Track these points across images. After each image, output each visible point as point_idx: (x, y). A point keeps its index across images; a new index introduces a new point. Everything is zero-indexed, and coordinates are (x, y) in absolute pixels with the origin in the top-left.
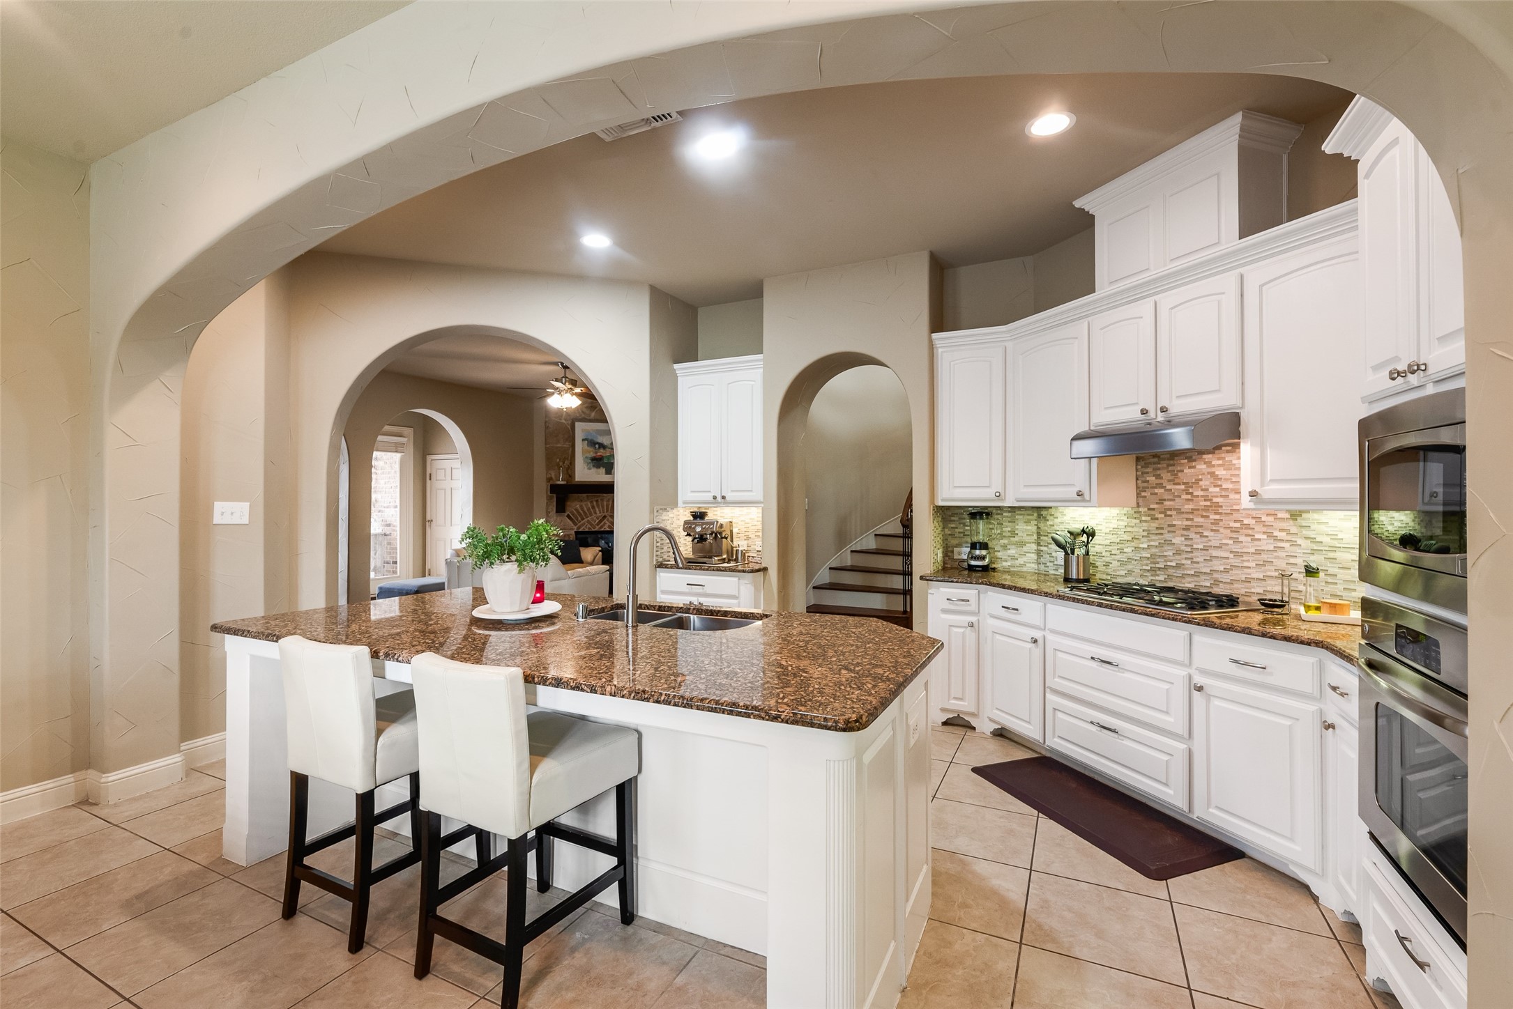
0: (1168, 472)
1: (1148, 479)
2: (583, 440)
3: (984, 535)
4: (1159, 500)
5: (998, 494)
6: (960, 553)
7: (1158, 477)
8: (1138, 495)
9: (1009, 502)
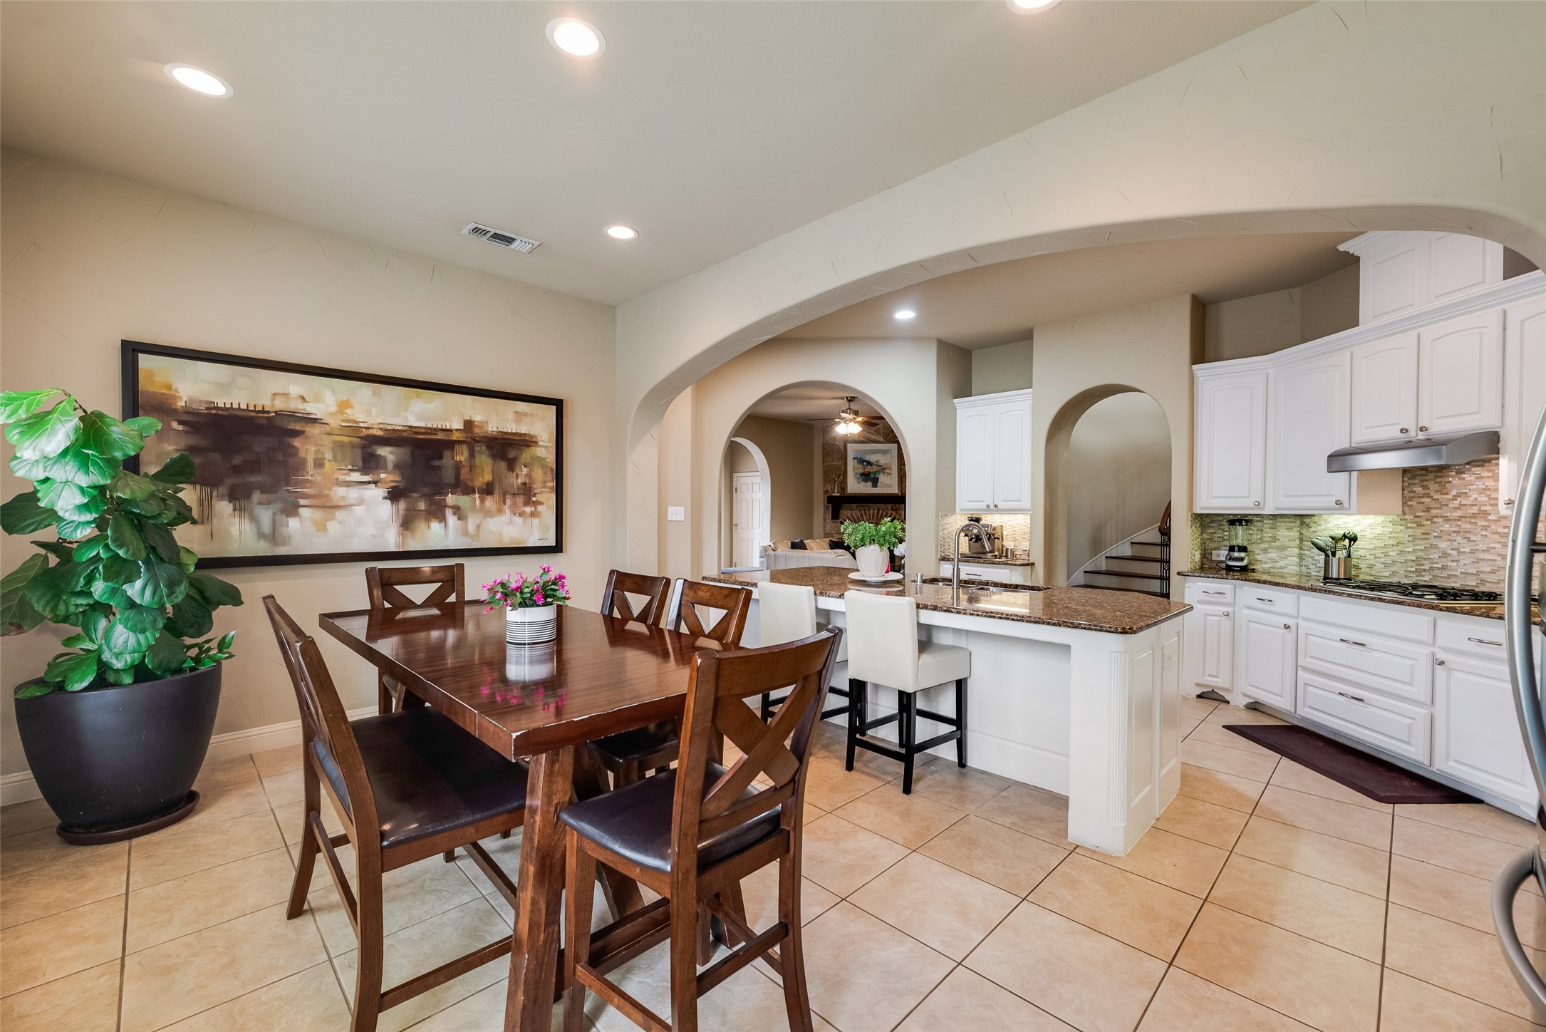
0: (1435, 483)
1: (1414, 489)
2: (854, 459)
3: (1243, 540)
4: (1426, 508)
5: (1257, 504)
6: (1218, 555)
7: (1425, 487)
8: (1404, 504)
9: (1268, 510)
